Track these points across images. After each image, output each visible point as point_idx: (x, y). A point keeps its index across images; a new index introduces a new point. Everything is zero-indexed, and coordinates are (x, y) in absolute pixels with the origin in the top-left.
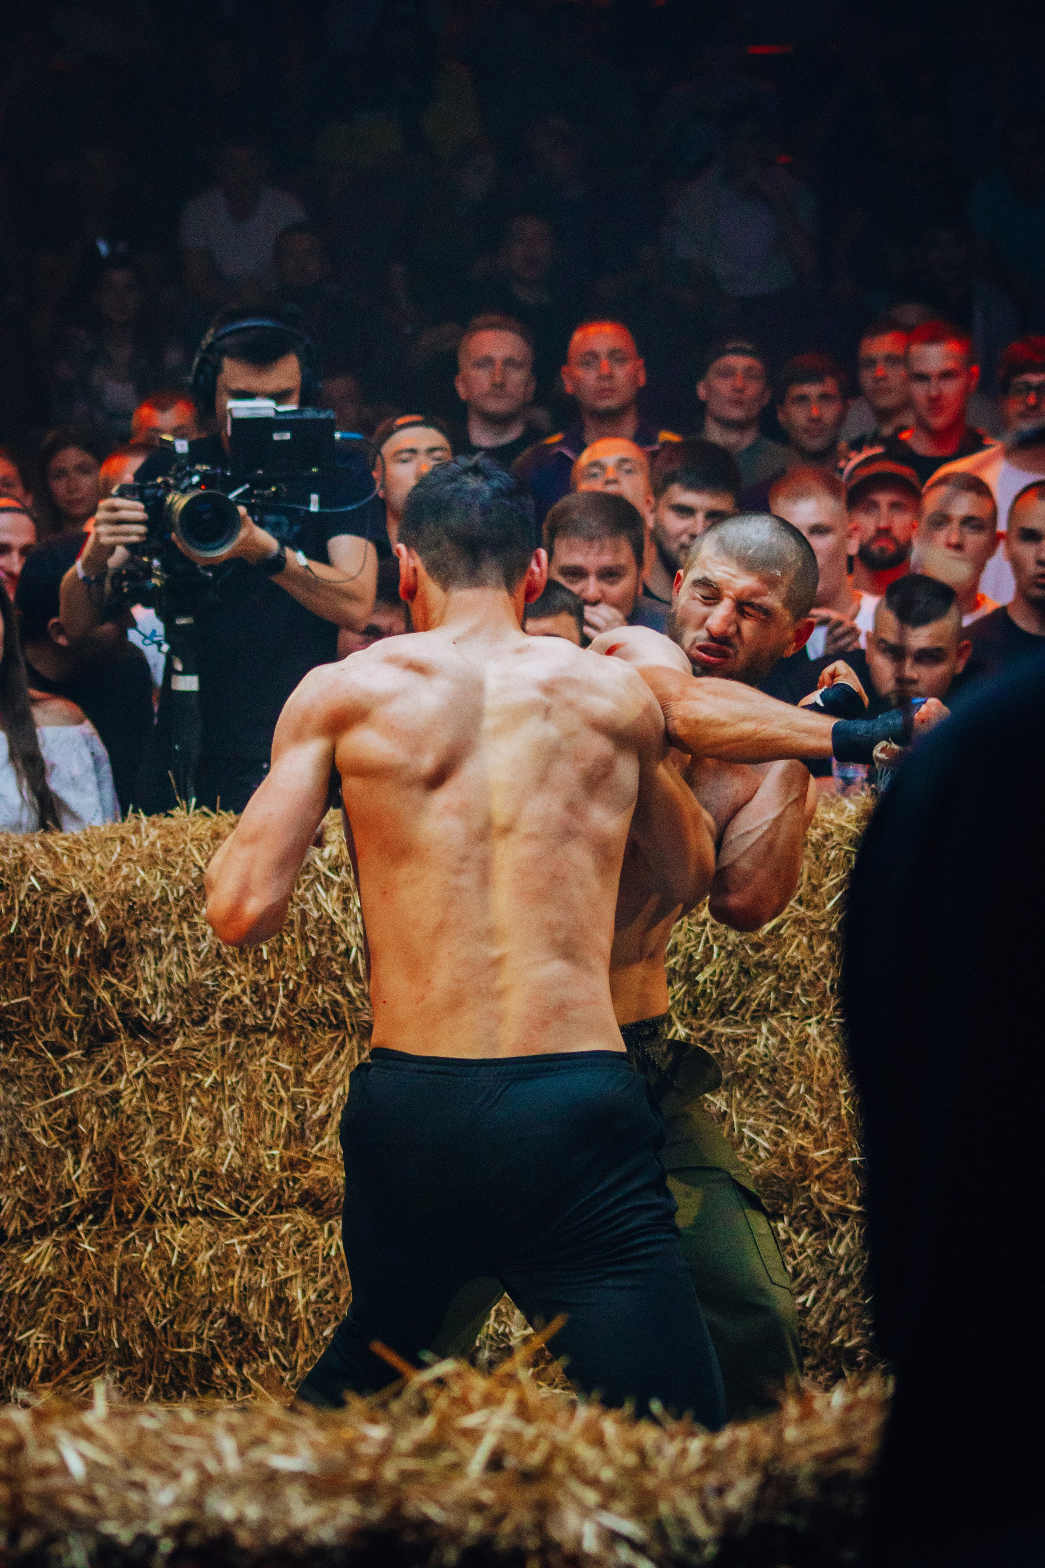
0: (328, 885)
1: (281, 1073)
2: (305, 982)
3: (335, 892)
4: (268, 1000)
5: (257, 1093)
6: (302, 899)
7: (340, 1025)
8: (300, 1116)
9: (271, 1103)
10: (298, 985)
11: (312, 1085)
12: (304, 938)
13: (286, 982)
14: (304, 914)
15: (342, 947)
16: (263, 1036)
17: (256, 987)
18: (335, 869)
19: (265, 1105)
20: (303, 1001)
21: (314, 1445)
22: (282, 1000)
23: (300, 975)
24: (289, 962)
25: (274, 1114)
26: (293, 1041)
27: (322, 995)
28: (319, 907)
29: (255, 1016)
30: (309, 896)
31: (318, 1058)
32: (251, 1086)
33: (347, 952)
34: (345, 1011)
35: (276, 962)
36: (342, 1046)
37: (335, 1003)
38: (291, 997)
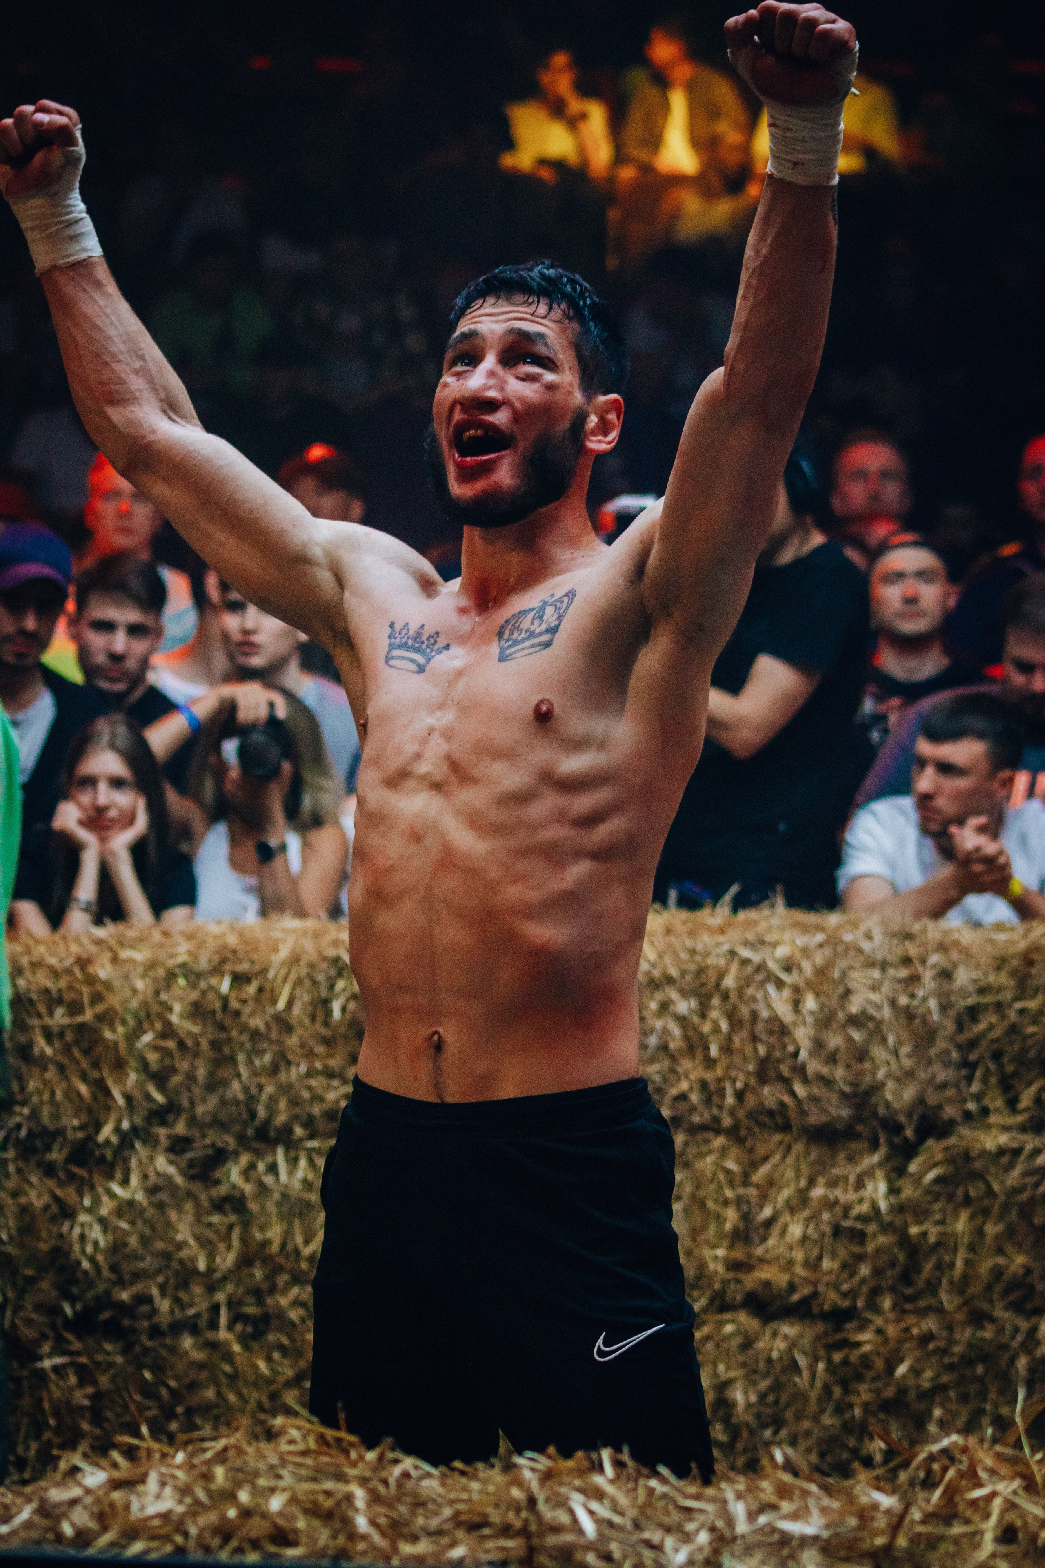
0: (780, 984)
1: (728, 1172)
2: (753, 1082)
3: (786, 993)
4: (716, 1099)
5: (702, 1193)
6: (754, 999)
7: (786, 1127)
8: (746, 1217)
9: (716, 1202)
10: (746, 1086)
11: (757, 1186)
12: (755, 1039)
13: (734, 1081)
14: (755, 1015)
15: (791, 1048)
16: (710, 1135)
17: (704, 1085)
18: (788, 969)
19: (710, 1204)
20: (750, 1100)
21: (824, 1510)
22: (730, 1100)
23: (748, 1074)
24: (738, 1061)
25: (718, 1215)
26: (740, 1141)
27: (770, 1095)
28: (769, 1007)
29: (702, 1115)
30: (759, 995)
31: (765, 1159)
32: (698, 1185)
33: (796, 1054)
34: (792, 1115)
35: (724, 1061)
36: (789, 1149)
37: (782, 1104)
38: (740, 1096)
